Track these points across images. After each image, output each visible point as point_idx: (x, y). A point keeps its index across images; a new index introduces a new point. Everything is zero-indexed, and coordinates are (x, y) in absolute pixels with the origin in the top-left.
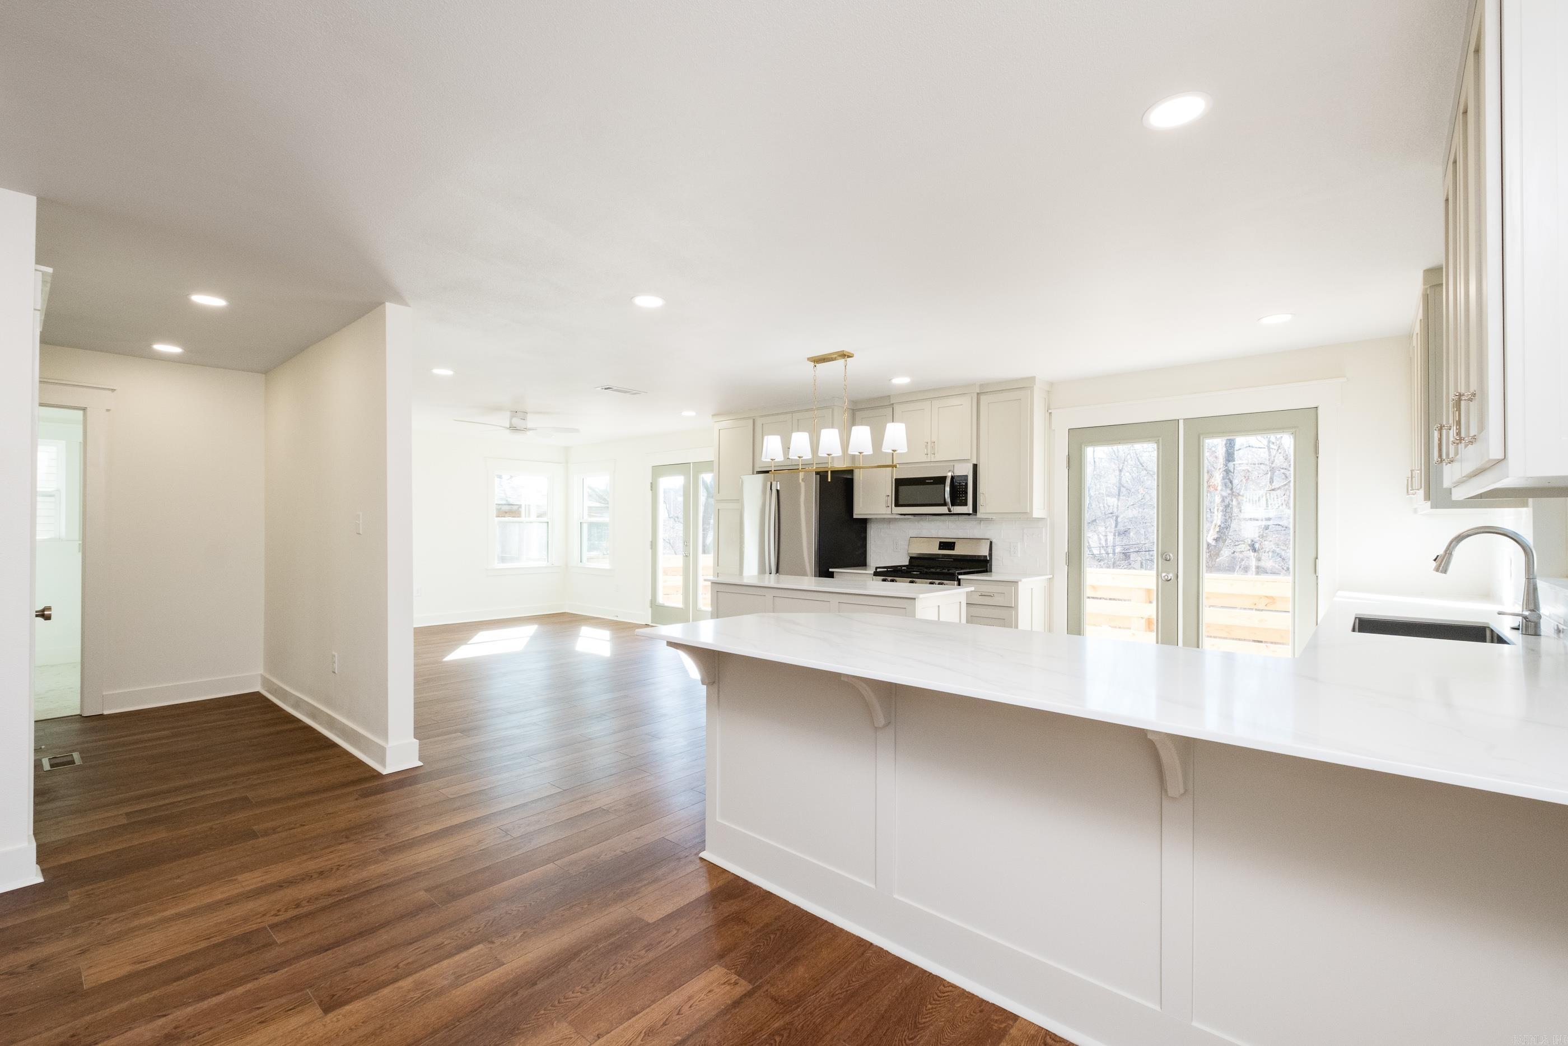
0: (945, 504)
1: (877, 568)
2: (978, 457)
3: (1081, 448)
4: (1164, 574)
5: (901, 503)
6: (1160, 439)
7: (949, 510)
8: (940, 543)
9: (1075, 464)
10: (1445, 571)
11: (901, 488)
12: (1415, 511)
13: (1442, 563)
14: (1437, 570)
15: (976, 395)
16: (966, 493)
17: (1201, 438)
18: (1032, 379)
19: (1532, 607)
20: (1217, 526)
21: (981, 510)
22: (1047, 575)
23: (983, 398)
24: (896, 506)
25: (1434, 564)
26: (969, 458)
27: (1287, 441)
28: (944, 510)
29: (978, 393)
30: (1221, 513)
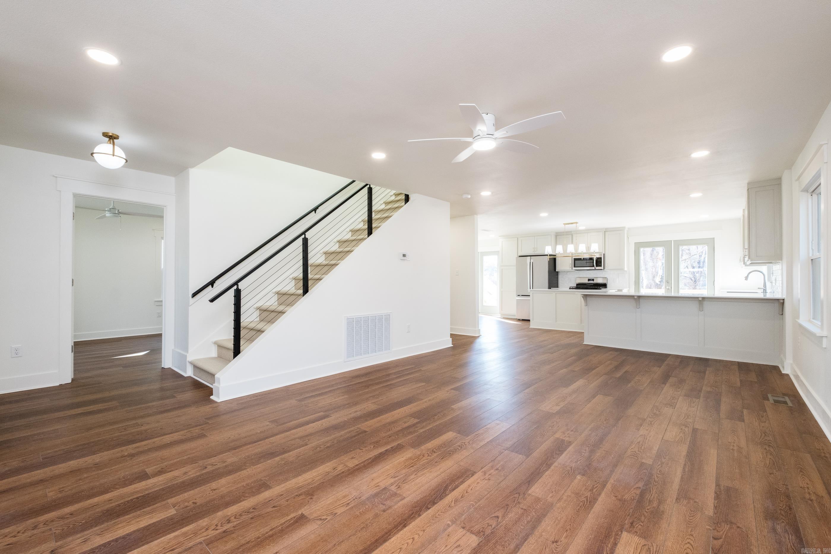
0: (593, 266)
1: (570, 287)
2: (605, 252)
3: (639, 248)
4: (667, 287)
5: (576, 266)
6: (666, 246)
7: (595, 268)
8: (588, 279)
9: (637, 254)
10: (747, 280)
11: (576, 261)
12: (742, 267)
13: (746, 278)
14: (745, 280)
15: (604, 232)
16: (601, 262)
17: (679, 246)
18: (625, 227)
19: (765, 287)
20: (660, 276)
21: (606, 268)
22: (627, 288)
23: (607, 233)
24: (574, 267)
25: (745, 279)
26: (602, 252)
27: (706, 248)
28: (593, 268)
29: (605, 231)
30: (662, 270)
